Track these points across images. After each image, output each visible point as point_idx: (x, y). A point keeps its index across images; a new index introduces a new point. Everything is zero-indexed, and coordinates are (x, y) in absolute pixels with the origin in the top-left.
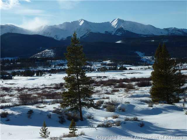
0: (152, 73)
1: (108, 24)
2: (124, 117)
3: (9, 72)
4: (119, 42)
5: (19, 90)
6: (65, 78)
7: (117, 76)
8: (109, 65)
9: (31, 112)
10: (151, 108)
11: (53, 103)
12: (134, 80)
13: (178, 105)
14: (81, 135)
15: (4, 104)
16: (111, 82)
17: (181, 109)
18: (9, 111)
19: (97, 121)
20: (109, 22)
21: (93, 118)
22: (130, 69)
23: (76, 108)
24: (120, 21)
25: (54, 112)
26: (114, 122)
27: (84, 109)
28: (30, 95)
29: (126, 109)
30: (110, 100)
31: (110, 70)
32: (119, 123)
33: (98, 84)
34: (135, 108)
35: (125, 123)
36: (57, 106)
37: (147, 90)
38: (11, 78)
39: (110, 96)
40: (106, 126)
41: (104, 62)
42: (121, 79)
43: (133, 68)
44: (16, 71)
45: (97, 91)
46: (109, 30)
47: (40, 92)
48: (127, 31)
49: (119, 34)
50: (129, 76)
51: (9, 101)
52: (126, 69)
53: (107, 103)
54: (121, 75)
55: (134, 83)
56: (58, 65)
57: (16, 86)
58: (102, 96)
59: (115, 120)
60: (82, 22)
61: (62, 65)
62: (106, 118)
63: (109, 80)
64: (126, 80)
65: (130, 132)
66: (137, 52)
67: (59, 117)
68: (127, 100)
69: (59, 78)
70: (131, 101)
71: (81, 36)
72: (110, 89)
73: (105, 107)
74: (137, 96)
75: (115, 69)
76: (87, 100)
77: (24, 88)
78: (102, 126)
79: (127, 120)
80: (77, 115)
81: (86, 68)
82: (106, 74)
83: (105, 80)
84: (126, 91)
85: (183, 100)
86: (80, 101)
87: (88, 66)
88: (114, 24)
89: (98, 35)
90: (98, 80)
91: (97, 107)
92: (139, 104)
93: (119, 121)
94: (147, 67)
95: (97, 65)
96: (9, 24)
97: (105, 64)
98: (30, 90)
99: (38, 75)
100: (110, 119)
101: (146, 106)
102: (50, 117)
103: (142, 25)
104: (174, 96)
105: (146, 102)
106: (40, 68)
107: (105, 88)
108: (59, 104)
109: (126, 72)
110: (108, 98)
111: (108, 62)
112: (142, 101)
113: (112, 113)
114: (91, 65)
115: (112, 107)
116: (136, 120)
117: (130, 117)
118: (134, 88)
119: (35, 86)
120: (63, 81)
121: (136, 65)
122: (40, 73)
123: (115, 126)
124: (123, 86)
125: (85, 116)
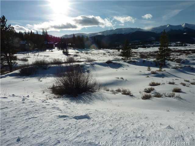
2: (184, 65)
3: (137, 46)
5: (140, 53)
8: (179, 44)
9: (144, 61)
11: (153, 58)
14: (164, 71)
15: (134, 58)
18: (136, 61)
20: (180, 25)
21: (170, 65)
22: (189, 46)
23: (162, 61)
25: (153, 61)
28: (144, 55)
30: (178, 58)
34: (190, 62)
35: (184, 68)
38: (137, 49)
40: (176, 68)
41: (177, 42)
42: (184, 50)
44: (139, 46)
45: (173, 55)
47: (148, 54)
51: (136, 57)
57: (139, 52)
59: (179, 66)
62: (176, 65)
67: (156, 64)
69: (156, 49)
72: (178, 54)
74: (191, 57)
76: (167, 57)
77: (142, 52)
78: (174, 68)
80: (163, 63)
81: (169, 45)
82: (177, 47)
83: (177, 50)
86: (164, 58)
91: (172, 60)
92: (192, 60)
93: (182, 67)
96: (138, 28)
98: (144, 53)
99: (148, 47)
102: (152, 63)
106: (149, 45)
111: (179, 42)
114: (171, 44)
115: (179, 61)
116: (189, 67)
117: (187, 66)
119: (147, 52)
122: (149, 47)
123: (179, 69)
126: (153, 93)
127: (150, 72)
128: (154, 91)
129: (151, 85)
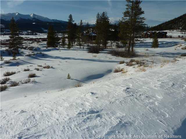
0: (47, 36)
1: (29, 16)
2: (36, 52)
4: (34, 23)
6: (9, 37)
7: (34, 37)
8: (30, 32)
10: (47, 49)
11: (5, 47)
12: (40, 39)
13: (57, 48)
14: (18, 59)
16: (31, 39)
17: (58, 50)
19: (25, 54)
20: (29, 15)
21: (23, 53)
22: (39, 35)
23: (15, 49)
24: (34, 15)
25: (5, 50)
26: (32, 54)
27: (19, 49)
29: (37, 49)
30: (31, 46)
31: (31, 35)
32: (34, 55)
33: (25, 40)
34: (41, 49)
35: (36, 54)
36: (7, 48)
37: (45, 43)
39: (31, 45)
40: (29, 56)
41: (28, 31)
42: (35, 38)
43: (40, 34)
45: (25, 43)
46: (29, 18)
48: (37, 19)
49: (34, 20)
50: (39, 37)
52: (37, 34)
53: (29, 47)
54: (35, 37)
55: (40, 40)
56: (7, 32)
58: (27, 44)
59: (32, 53)
60: (17, 14)
61: (9, 32)
62: (29, 53)
63: (30, 39)
64: (37, 39)
65: (39, 58)
66: (42, 28)
67: (8, 53)
68: (38, 46)
69: (7, 37)
70: (39, 46)
71: (17, 19)
72: (31, 42)
73: (28, 49)
74: (42, 45)
75: (33, 34)
76: (20, 46)
78: (27, 56)
79: (37, 53)
80: (16, 52)
81: (20, 33)
82: (29, 36)
83: (29, 38)
84: (37, 43)
85: (59, 46)
86: (17, 46)
87: (21, 33)
88: (32, 16)
89: (25, 20)
90: (26, 38)
91: (25, 48)
92: (43, 47)
93: (34, 54)
94: (46, 34)
95: (25, 32)
97: (28, 32)
100: (31, 53)
101: (45, 48)
102: (4, 52)
103: (43, 17)
104: (55, 45)
105: (45, 47)
107: (29, 41)
108: (8, 48)
109: (37, 35)
110: (29, 45)
111: (30, 31)
112: (43, 46)
113: (32, 51)
114: (22, 32)
115: (31, 49)
116: (41, 53)
117: (39, 52)
118: (41, 42)
120: (9, 38)
121: (41, 33)
123: (32, 56)
124: (36, 41)
125: (20, 52)
126: (8, 83)
127: (3, 62)
128: (10, 81)
129: (5, 75)
